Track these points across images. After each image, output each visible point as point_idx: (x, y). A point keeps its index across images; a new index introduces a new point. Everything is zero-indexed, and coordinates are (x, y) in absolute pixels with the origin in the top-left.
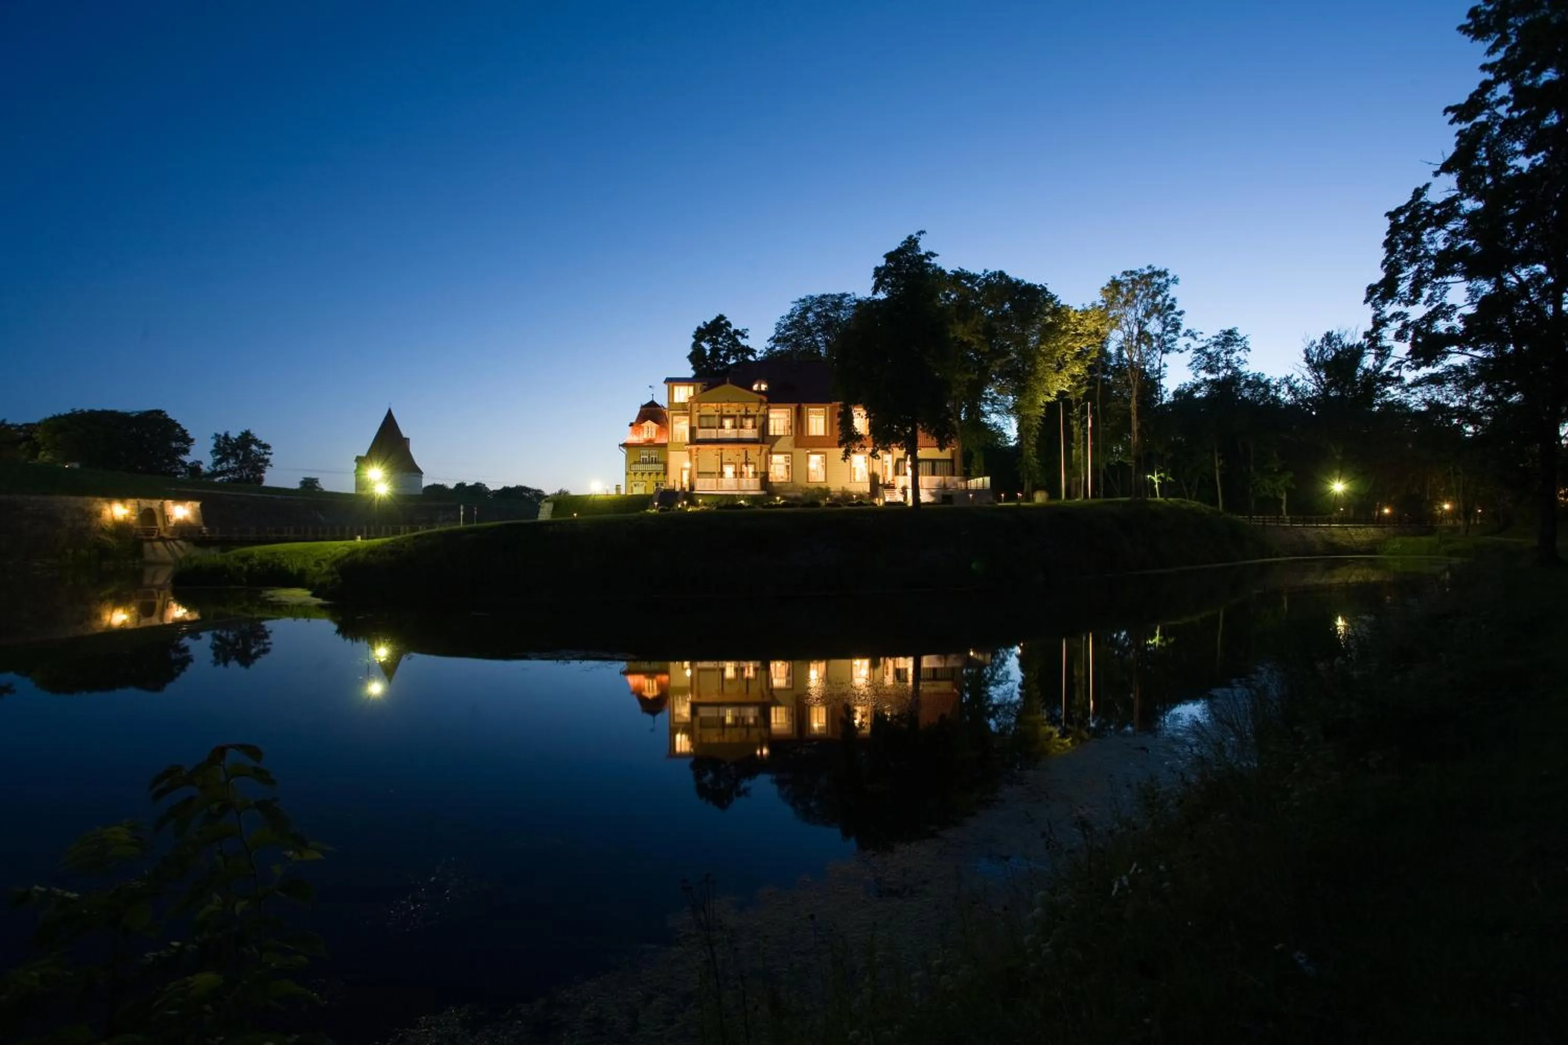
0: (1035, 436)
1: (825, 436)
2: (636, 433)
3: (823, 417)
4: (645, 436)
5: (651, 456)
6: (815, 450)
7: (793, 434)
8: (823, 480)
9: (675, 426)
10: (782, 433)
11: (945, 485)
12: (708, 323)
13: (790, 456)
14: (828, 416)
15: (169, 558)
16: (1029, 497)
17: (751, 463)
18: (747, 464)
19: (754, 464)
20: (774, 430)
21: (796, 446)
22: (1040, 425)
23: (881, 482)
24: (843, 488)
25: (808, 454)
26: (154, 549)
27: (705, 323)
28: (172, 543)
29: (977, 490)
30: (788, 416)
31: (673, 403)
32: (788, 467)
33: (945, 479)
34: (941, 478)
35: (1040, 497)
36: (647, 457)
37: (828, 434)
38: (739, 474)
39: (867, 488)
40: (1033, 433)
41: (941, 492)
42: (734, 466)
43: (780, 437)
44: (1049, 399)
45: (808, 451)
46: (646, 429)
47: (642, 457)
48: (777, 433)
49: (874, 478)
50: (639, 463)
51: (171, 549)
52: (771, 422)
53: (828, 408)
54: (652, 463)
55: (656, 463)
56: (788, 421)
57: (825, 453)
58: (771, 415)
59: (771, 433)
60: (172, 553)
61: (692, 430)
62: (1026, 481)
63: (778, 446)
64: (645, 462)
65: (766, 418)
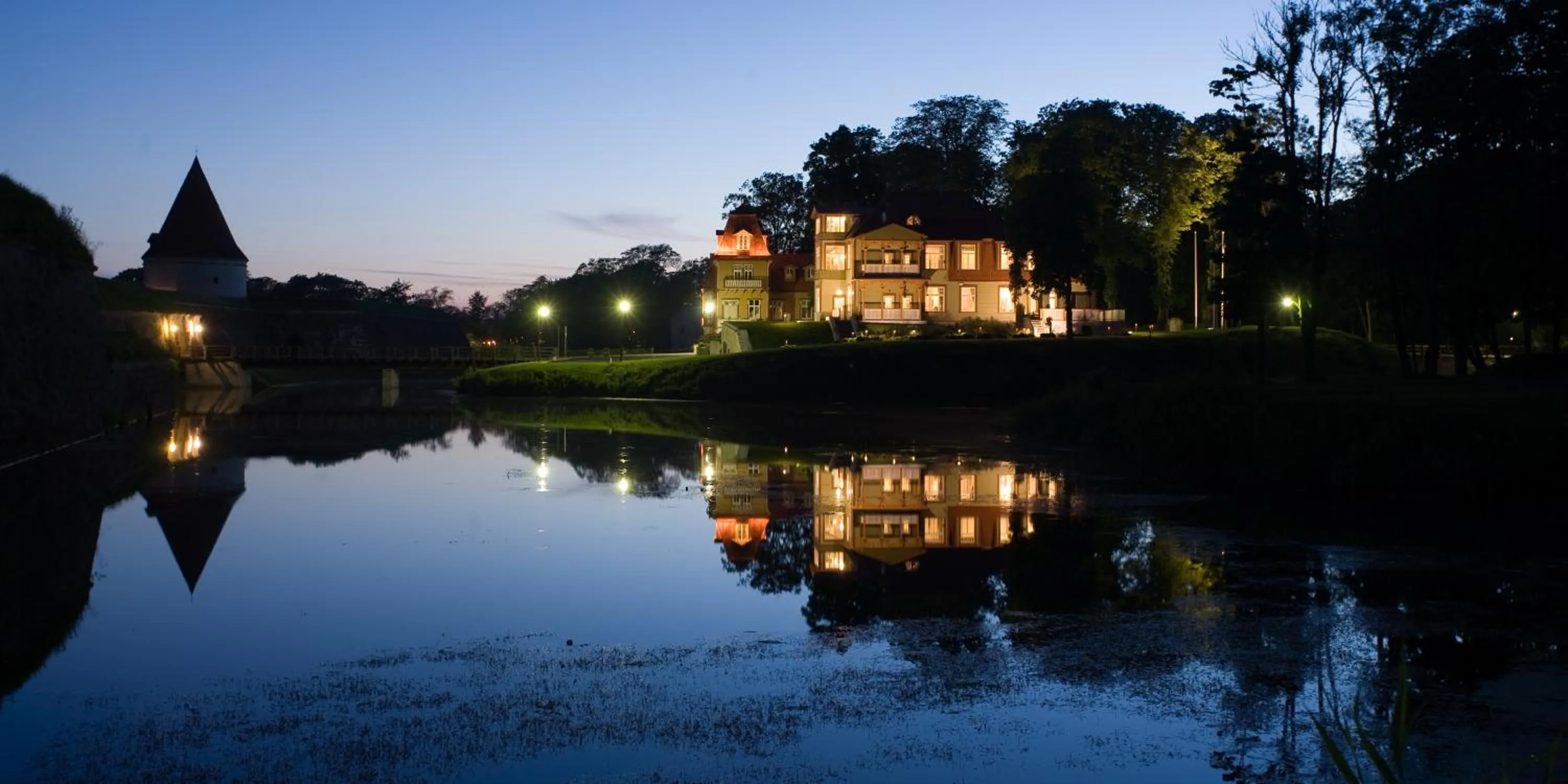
0: (1169, 263)
1: (976, 270)
2: (728, 243)
3: (974, 252)
4: (738, 248)
5: (745, 271)
6: (966, 283)
7: (947, 268)
8: (973, 310)
9: (827, 255)
10: (937, 268)
11: (1085, 317)
12: (830, 134)
13: (944, 288)
14: (978, 251)
15: (217, 381)
16: (1163, 326)
17: (909, 295)
18: (905, 295)
19: (912, 295)
20: (930, 264)
21: (950, 280)
22: (1176, 252)
23: (1026, 313)
24: (992, 318)
25: (961, 287)
26: (198, 372)
27: (827, 135)
28: (221, 364)
29: (1112, 322)
30: (942, 252)
31: (825, 232)
32: (941, 298)
33: (1084, 312)
34: (1082, 310)
35: (1174, 325)
36: (740, 271)
37: (978, 269)
38: (897, 305)
39: (1013, 318)
40: (1167, 261)
41: (1081, 323)
42: (893, 297)
43: (935, 270)
44: (1184, 229)
45: (961, 284)
46: (739, 240)
47: (735, 271)
48: (933, 267)
49: (1019, 309)
50: (732, 278)
51: (219, 370)
52: (927, 257)
53: (978, 245)
54: (746, 279)
55: (750, 278)
56: (942, 256)
57: (976, 286)
58: (928, 250)
59: (927, 267)
60: (221, 375)
61: (857, 264)
62: (1160, 308)
63: (934, 278)
64: (738, 277)
65: (923, 253)
